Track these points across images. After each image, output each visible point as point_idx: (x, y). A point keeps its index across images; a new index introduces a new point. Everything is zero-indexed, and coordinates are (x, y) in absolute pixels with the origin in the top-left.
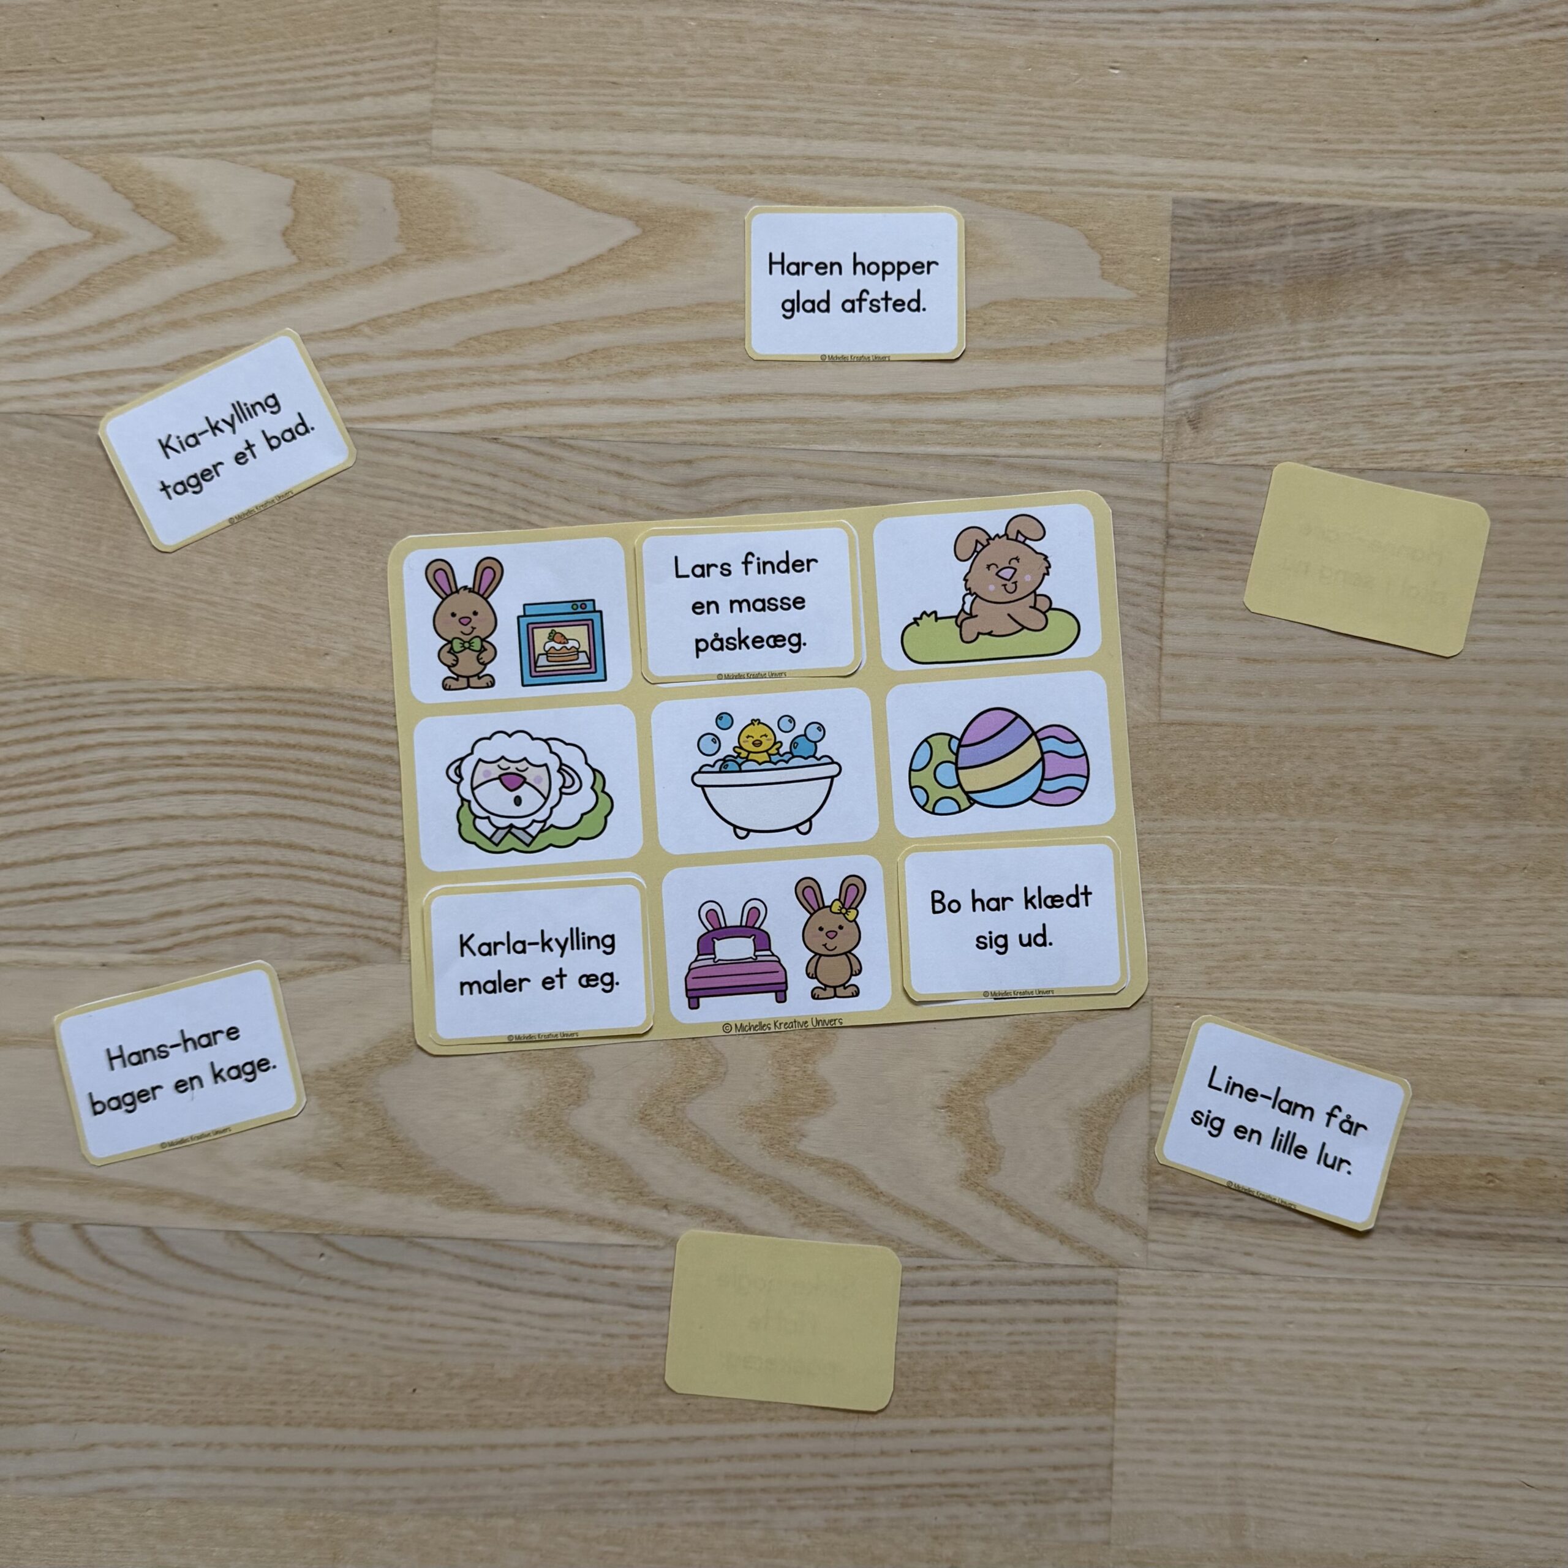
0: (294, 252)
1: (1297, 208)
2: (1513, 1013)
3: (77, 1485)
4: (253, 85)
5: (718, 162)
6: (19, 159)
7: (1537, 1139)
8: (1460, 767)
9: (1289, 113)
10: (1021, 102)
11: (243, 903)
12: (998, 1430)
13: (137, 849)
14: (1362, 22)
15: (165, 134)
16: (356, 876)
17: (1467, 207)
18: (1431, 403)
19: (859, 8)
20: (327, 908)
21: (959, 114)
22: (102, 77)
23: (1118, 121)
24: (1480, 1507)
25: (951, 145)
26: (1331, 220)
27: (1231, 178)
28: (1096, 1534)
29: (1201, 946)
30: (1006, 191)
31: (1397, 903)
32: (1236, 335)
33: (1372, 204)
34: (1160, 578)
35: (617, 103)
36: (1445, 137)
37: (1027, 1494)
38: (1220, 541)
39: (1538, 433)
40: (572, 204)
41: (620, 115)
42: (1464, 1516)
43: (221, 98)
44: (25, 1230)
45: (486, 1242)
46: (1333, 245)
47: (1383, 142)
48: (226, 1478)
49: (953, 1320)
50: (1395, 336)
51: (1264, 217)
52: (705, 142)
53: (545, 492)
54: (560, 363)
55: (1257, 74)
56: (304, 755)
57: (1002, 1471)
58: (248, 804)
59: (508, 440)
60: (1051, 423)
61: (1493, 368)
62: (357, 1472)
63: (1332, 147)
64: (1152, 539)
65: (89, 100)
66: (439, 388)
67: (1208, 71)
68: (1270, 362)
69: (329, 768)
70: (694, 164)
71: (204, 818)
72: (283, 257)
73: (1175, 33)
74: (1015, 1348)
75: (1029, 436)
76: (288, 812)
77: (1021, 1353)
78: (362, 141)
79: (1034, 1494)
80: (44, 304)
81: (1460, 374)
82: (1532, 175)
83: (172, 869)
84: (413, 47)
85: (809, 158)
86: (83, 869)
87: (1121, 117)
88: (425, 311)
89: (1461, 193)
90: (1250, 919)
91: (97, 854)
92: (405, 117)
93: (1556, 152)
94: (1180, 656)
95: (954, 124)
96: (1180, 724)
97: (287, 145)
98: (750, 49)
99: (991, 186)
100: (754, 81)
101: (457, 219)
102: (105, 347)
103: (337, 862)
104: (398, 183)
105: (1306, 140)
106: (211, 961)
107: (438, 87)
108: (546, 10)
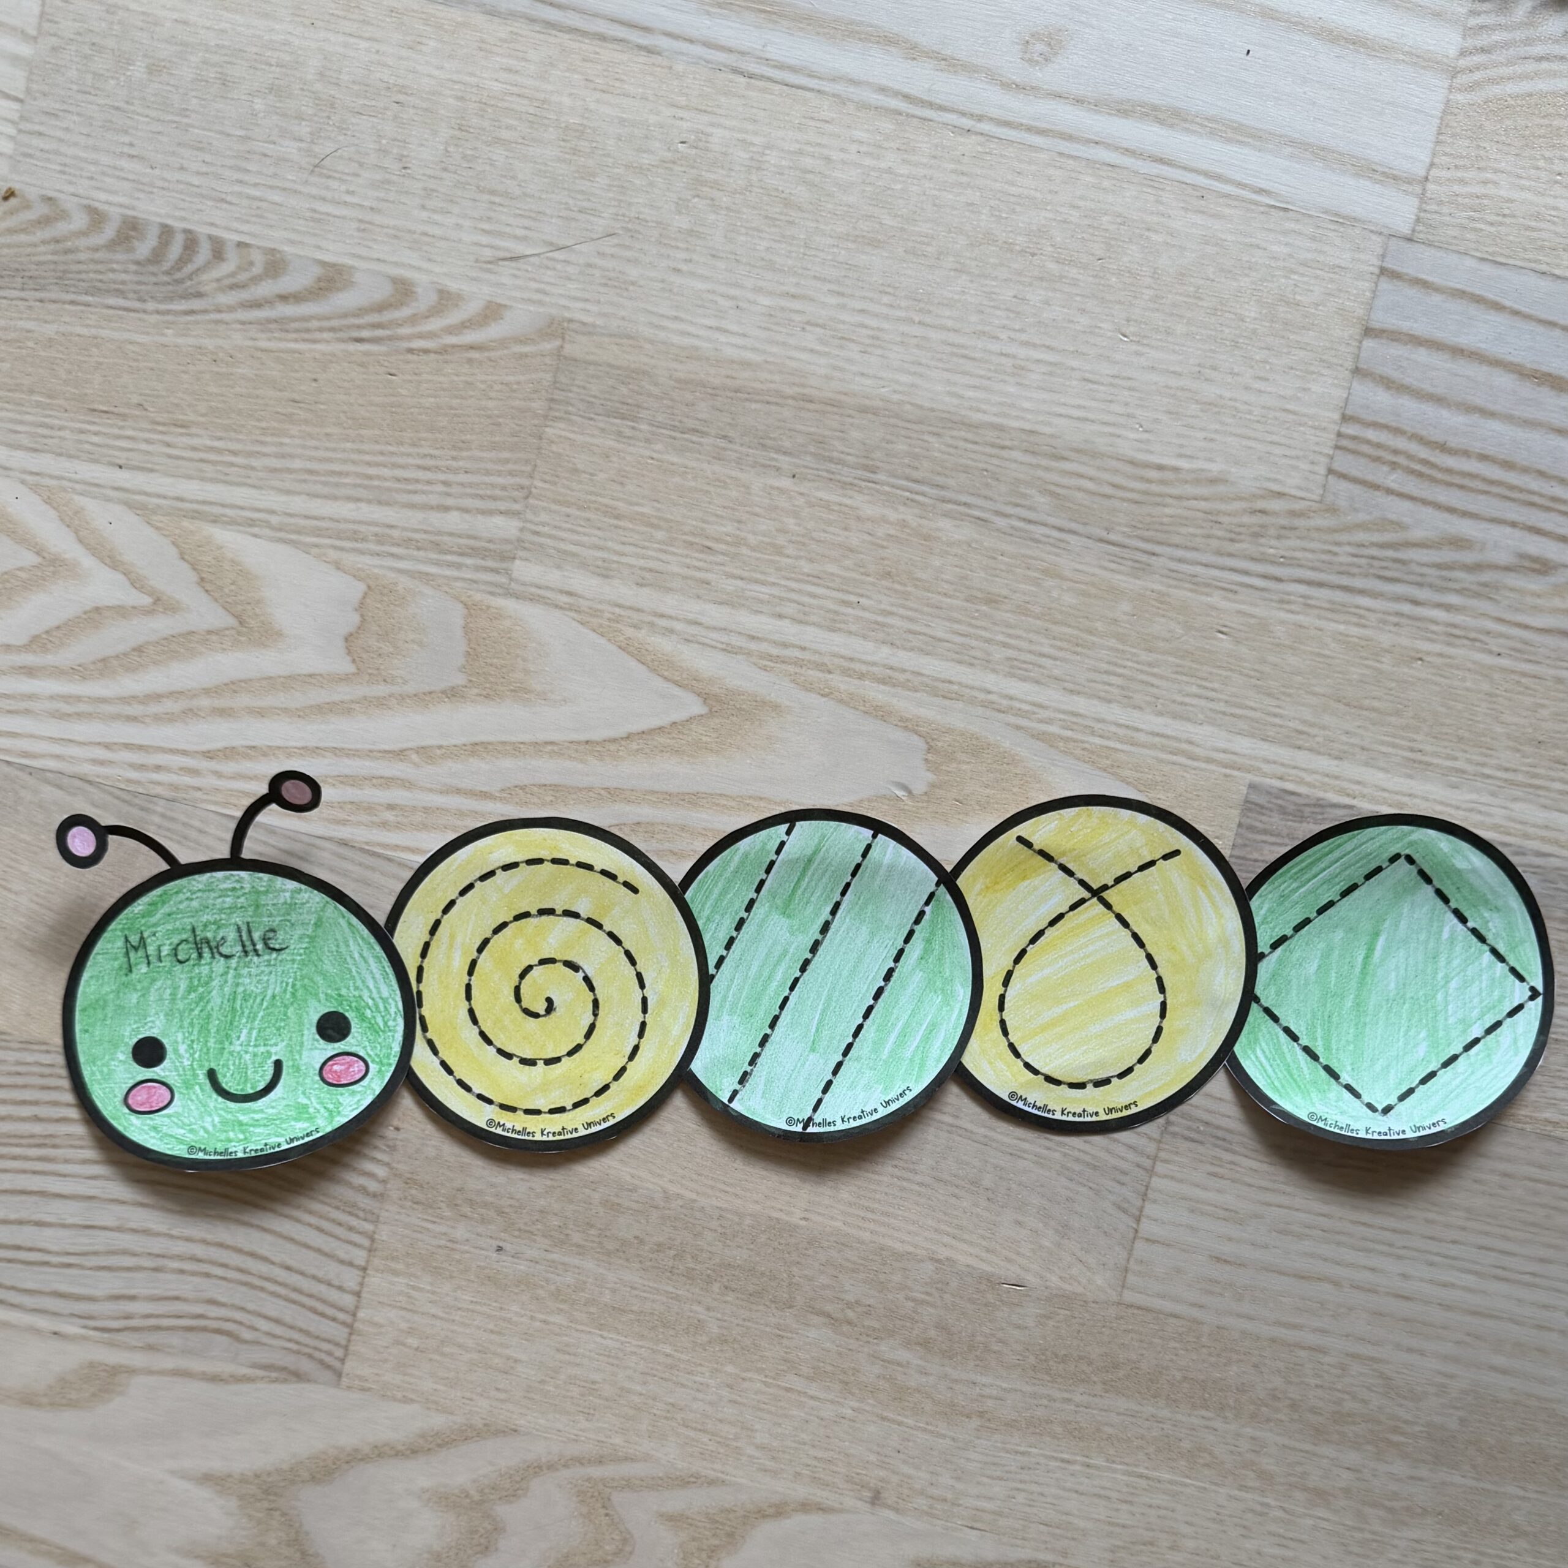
0: (354, 661)
4: (340, 474)
5: (797, 653)
6: (90, 506)
8: (1401, 1406)
9: (1391, 715)
10: (1117, 650)
11: (197, 1301)
13: (104, 1228)
14: (1488, 633)
15: (242, 508)
16: (311, 1296)
17: (1547, 848)
19: (974, 517)
20: (277, 1321)
21: (1052, 651)
22: (189, 435)
23: (1213, 690)
25: (1037, 682)
27: (1314, 772)
30: (1082, 741)
31: (1310, 1522)
35: (707, 572)
36: (1542, 771)
38: (1218, 1138)
40: (642, 667)
41: (708, 583)
43: (305, 481)
47: (1478, 764)
52: (789, 630)
55: (1367, 667)
63: (1423, 758)
65: (170, 456)
70: (775, 651)
72: (342, 664)
73: (1293, 607)
78: (441, 557)
80: (93, 663)
83: (135, 1255)
84: (511, 466)
85: (891, 668)
86: (47, 1238)
87: (1216, 686)
88: (476, 749)
90: (1166, 1509)
91: (64, 1226)
92: (490, 541)
94: (1154, 1242)
95: (1043, 661)
96: (1139, 1308)
97: (366, 545)
98: (854, 540)
99: (1069, 733)
100: (854, 575)
101: (524, 660)
102: (147, 720)
103: (294, 1279)
104: (471, 609)
105: (1402, 748)
106: (158, 1350)
107: (529, 515)
108: (655, 455)
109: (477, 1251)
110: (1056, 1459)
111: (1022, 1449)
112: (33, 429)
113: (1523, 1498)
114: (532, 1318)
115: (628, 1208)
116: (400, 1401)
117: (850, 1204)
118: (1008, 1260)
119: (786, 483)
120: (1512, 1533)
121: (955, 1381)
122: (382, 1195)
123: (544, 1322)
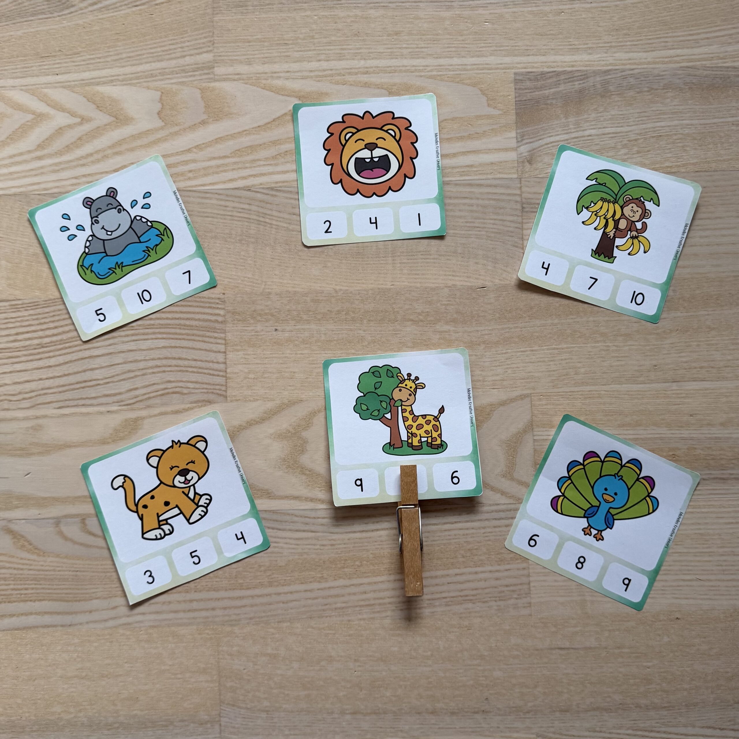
0: (163, 121)
1: (564, 72)
2: (678, 388)
3: (111, 623)
4: (140, 55)
5: (330, 72)
6: (48, 91)
7: (692, 439)
9: (558, 35)
10: (450, 39)
11: (162, 383)
12: (482, 572)
13: (118, 364)
15: (107, 77)
16: (206, 369)
17: (633, 67)
18: (625, 146)
19: (382, 6)
20: (196, 382)
21: (426, 46)
22: (81, 56)
23: (490, 43)
24: (681, 590)
25: (423, 58)
26: (578, 76)
27: (536, 63)
28: (525, 612)
29: (549, 371)
30: (446, 75)
31: (626, 348)
32: (544, 125)
33: (594, 68)
34: (521, 225)
35: (288, 52)
36: (621, 40)
37: (496, 597)
39: (669, 155)
40: (273, 93)
41: (289, 56)
42: (674, 594)
43: (129, 61)
44: (83, 521)
45: (270, 511)
46: (580, 86)
47: (597, 44)
48: (172, 616)
49: (460, 529)
50: (608, 120)
51: (550, 77)
52: (324, 65)
53: (271, 210)
54: (273, 157)
55: (544, 20)
56: (182, 322)
57: (486, 588)
58: (162, 343)
59: (254, 190)
60: (472, 166)
61: (648, 130)
62: (225, 608)
63: (576, 47)
64: (517, 209)
65: (76, 66)
66: (225, 171)
67: (524, 21)
68: (558, 135)
69: (192, 326)
70: (321, 74)
71: (144, 350)
72: (159, 123)
73: (510, 6)
74: (487, 538)
75: (463, 172)
76: (178, 345)
77: (489, 540)
78: (187, 74)
79: (499, 597)
80: (64, 148)
81: (635, 134)
82: (658, 52)
83: (133, 371)
84: (204, 35)
85: (367, 68)
86: (97, 374)
87: (490, 42)
88: (218, 140)
89: (630, 62)
90: (568, 359)
91: (103, 367)
92: (203, 64)
93: (667, 42)
95: (423, 50)
97: (157, 78)
98: (340, 26)
99: (441, 73)
100: (342, 38)
101: (227, 103)
102: (89, 164)
103: (199, 364)
104: (203, 90)
105: (566, 45)
106: (151, 407)
107: (215, 50)
108: (257, 17)
109: (267, 333)
110: (519, 352)
111: (504, 352)
112: (22, 70)
113: (708, 315)
114: (296, 354)
115: (322, 300)
116: (253, 401)
117: (409, 274)
118: (477, 279)
119: (308, 13)
120: (708, 330)
121: (470, 332)
122: (225, 321)
123: (301, 354)
